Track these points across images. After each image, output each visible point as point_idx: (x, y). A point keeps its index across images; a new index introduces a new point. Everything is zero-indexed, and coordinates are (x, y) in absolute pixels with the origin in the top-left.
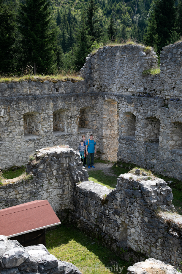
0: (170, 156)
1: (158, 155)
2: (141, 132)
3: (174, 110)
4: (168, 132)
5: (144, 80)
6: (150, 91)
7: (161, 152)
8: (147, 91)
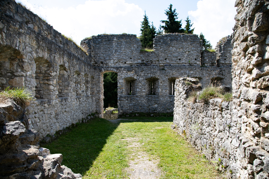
0: (169, 99)
1: (159, 101)
2: (143, 89)
3: (169, 71)
4: (166, 85)
5: (142, 55)
6: (147, 62)
7: (161, 99)
8: (144, 62)
